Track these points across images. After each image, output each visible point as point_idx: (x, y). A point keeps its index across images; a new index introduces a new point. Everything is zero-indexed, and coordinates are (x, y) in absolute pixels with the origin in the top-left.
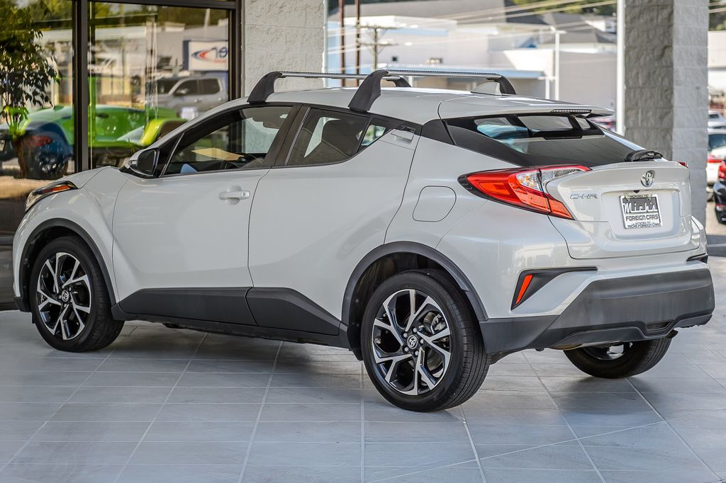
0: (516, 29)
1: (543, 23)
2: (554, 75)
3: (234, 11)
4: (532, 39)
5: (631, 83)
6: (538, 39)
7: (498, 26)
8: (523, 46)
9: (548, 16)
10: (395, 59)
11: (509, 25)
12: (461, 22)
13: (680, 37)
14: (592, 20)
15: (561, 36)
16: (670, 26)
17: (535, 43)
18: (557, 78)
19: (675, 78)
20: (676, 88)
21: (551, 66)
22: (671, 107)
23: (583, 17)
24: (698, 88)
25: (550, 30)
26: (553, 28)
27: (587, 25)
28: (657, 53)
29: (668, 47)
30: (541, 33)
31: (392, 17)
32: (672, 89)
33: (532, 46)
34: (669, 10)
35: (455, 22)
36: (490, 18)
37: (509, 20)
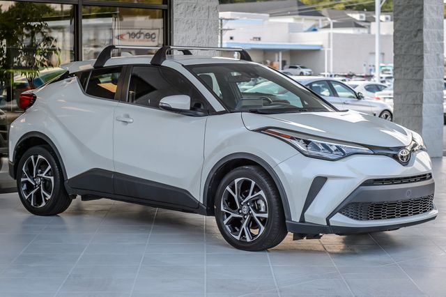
0: (305, 19)
1: (321, 15)
2: (329, 47)
3: (167, 10)
4: (314, 26)
5: (397, 52)
6: (318, 25)
7: (294, 18)
8: (310, 30)
9: (324, 11)
10: (231, 38)
11: (301, 16)
12: (272, 15)
13: (428, 24)
14: (352, 13)
15: (334, 23)
16: (422, 17)
17: (316, 28)
18: (331, 49)
19: (424, 49)
20: (425, 55)
21: (327, 42)
22: (422, 67)
23: (345, 12)
24: (438, 55)
25: (327, 20)
26: (329, 19)
27: (349, 17)
28: (413, 33)
29: (421, 30)
30: (320, 21)
31: (230, 13)
32: (423, 55)
33: (315, 30)
34: (421, 8)
35: (268, 15)
36: (289, 13)
37: (300, 14)
